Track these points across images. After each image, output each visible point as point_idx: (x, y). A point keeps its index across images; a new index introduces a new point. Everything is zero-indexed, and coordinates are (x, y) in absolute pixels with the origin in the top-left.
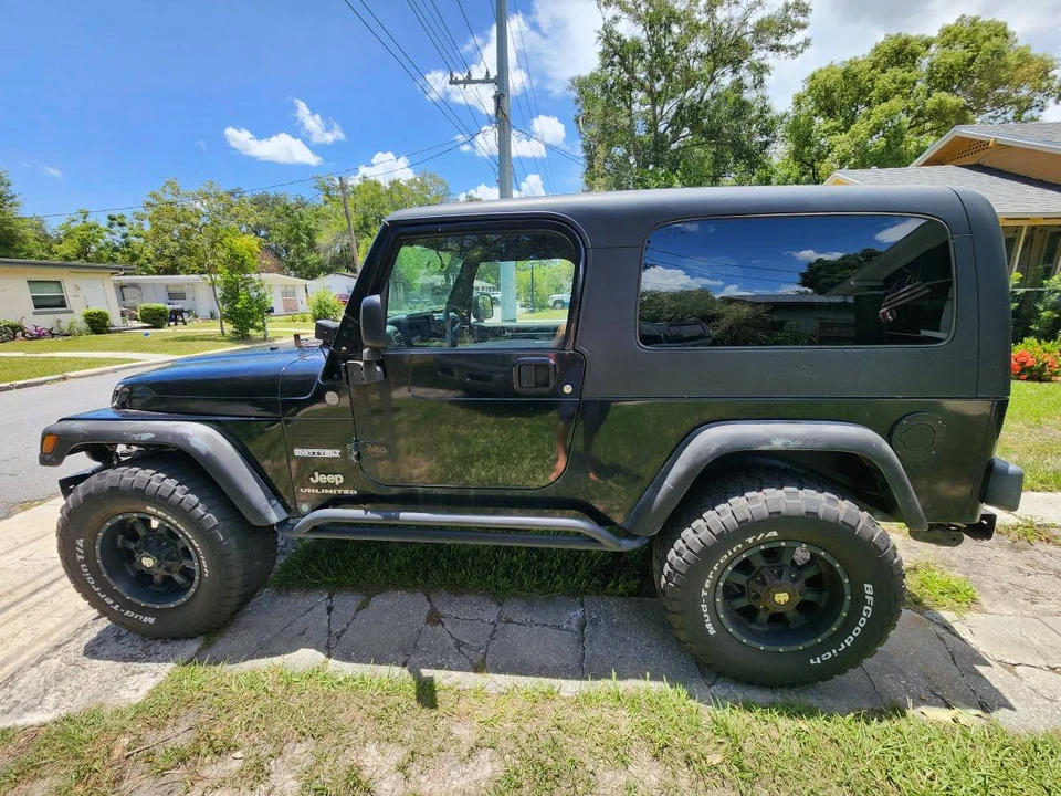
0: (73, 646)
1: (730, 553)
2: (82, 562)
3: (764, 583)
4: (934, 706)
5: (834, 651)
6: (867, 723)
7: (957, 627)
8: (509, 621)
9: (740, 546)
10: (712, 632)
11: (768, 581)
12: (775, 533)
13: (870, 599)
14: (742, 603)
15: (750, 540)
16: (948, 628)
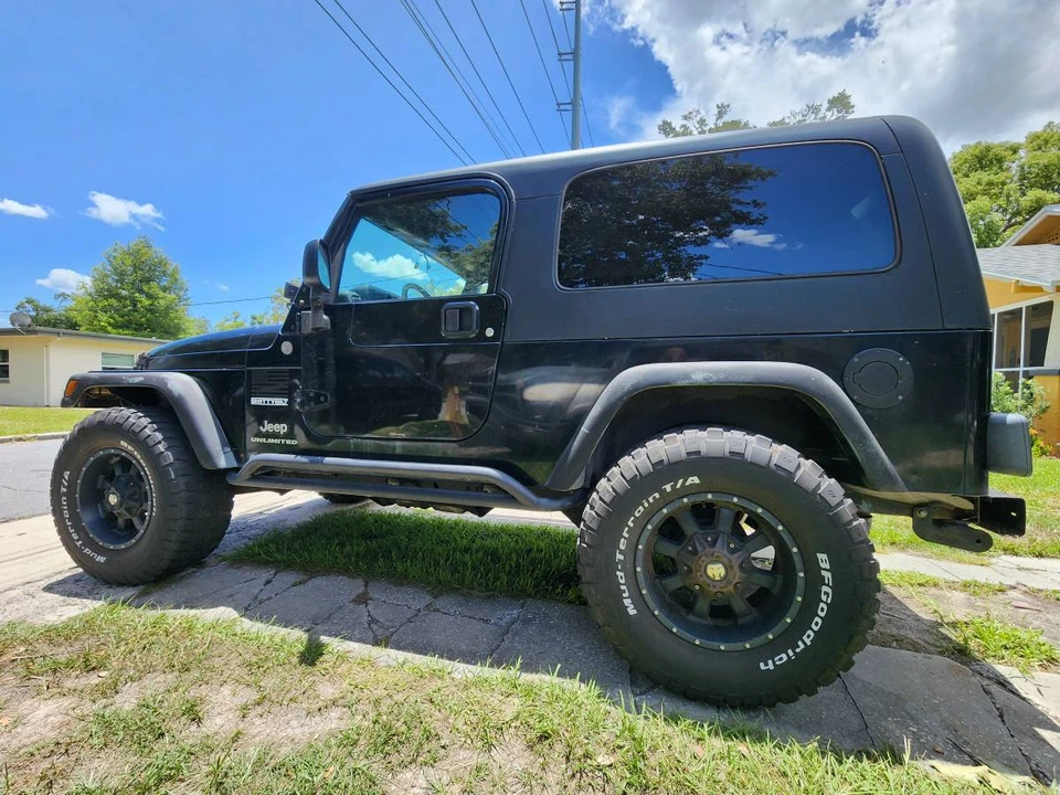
0: (40, 583)
1: (646, 505)
2: (65, 494)
3: (695, 552)
4: (955, 762)
5: (790, 652)
6: (840, 763)
7: (1018, 684)
8: (438, 610)
9: (657, 495)
10: (632, 611)
11: (699, 549)
12: (696, 480)
13: (827, 575)
14: (674, 583)
15: (668, 488)
16: (1003, 683)
